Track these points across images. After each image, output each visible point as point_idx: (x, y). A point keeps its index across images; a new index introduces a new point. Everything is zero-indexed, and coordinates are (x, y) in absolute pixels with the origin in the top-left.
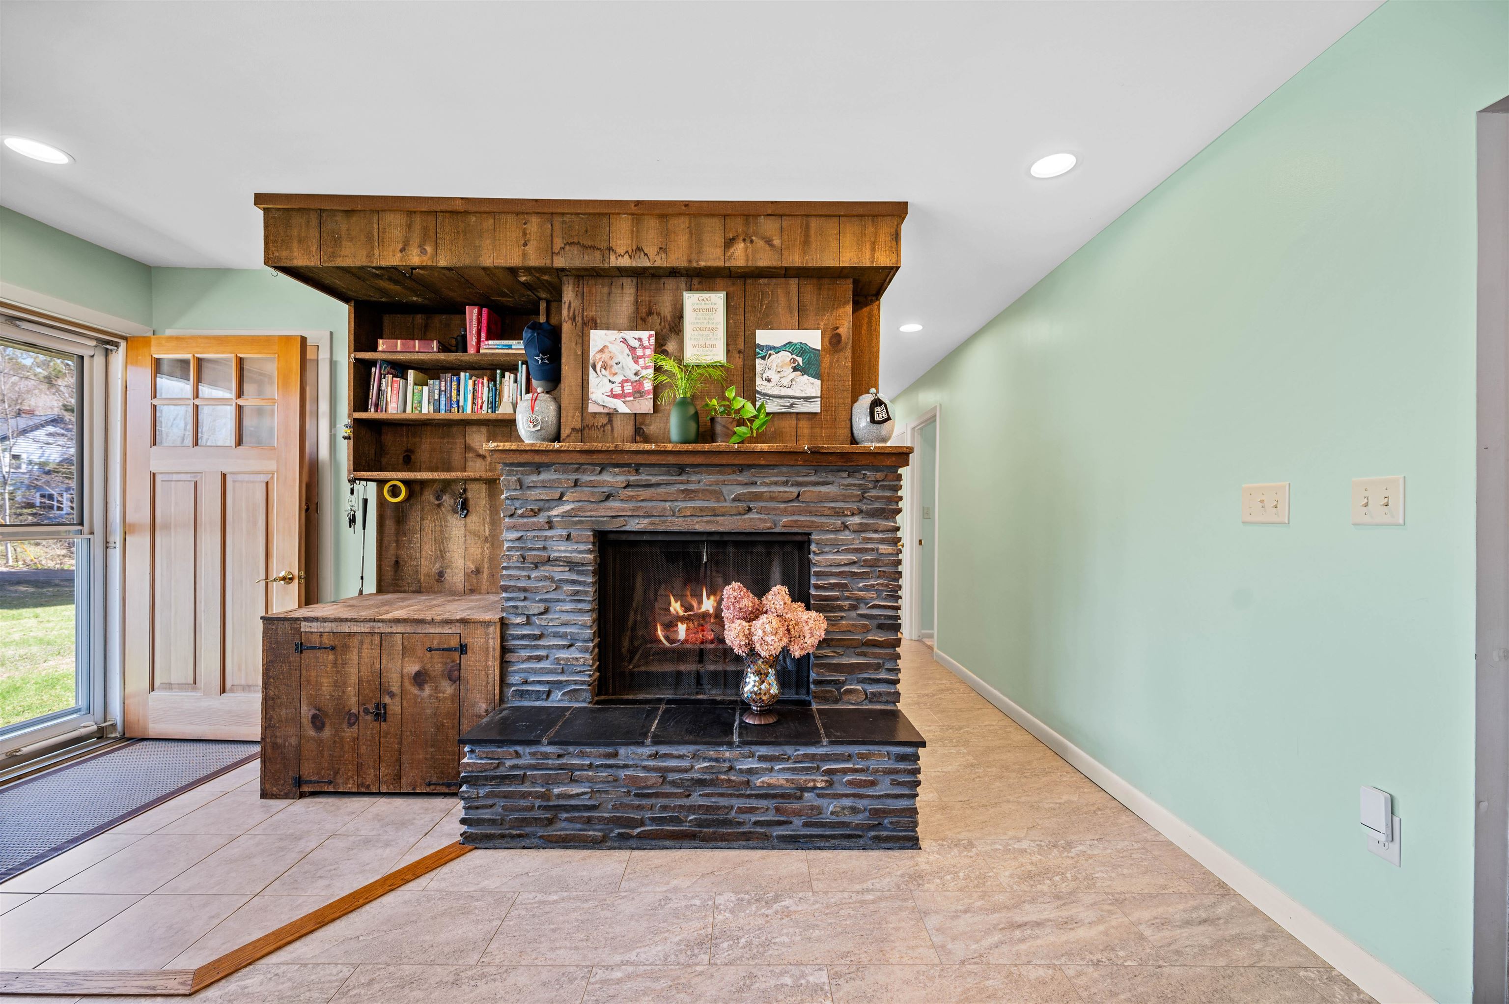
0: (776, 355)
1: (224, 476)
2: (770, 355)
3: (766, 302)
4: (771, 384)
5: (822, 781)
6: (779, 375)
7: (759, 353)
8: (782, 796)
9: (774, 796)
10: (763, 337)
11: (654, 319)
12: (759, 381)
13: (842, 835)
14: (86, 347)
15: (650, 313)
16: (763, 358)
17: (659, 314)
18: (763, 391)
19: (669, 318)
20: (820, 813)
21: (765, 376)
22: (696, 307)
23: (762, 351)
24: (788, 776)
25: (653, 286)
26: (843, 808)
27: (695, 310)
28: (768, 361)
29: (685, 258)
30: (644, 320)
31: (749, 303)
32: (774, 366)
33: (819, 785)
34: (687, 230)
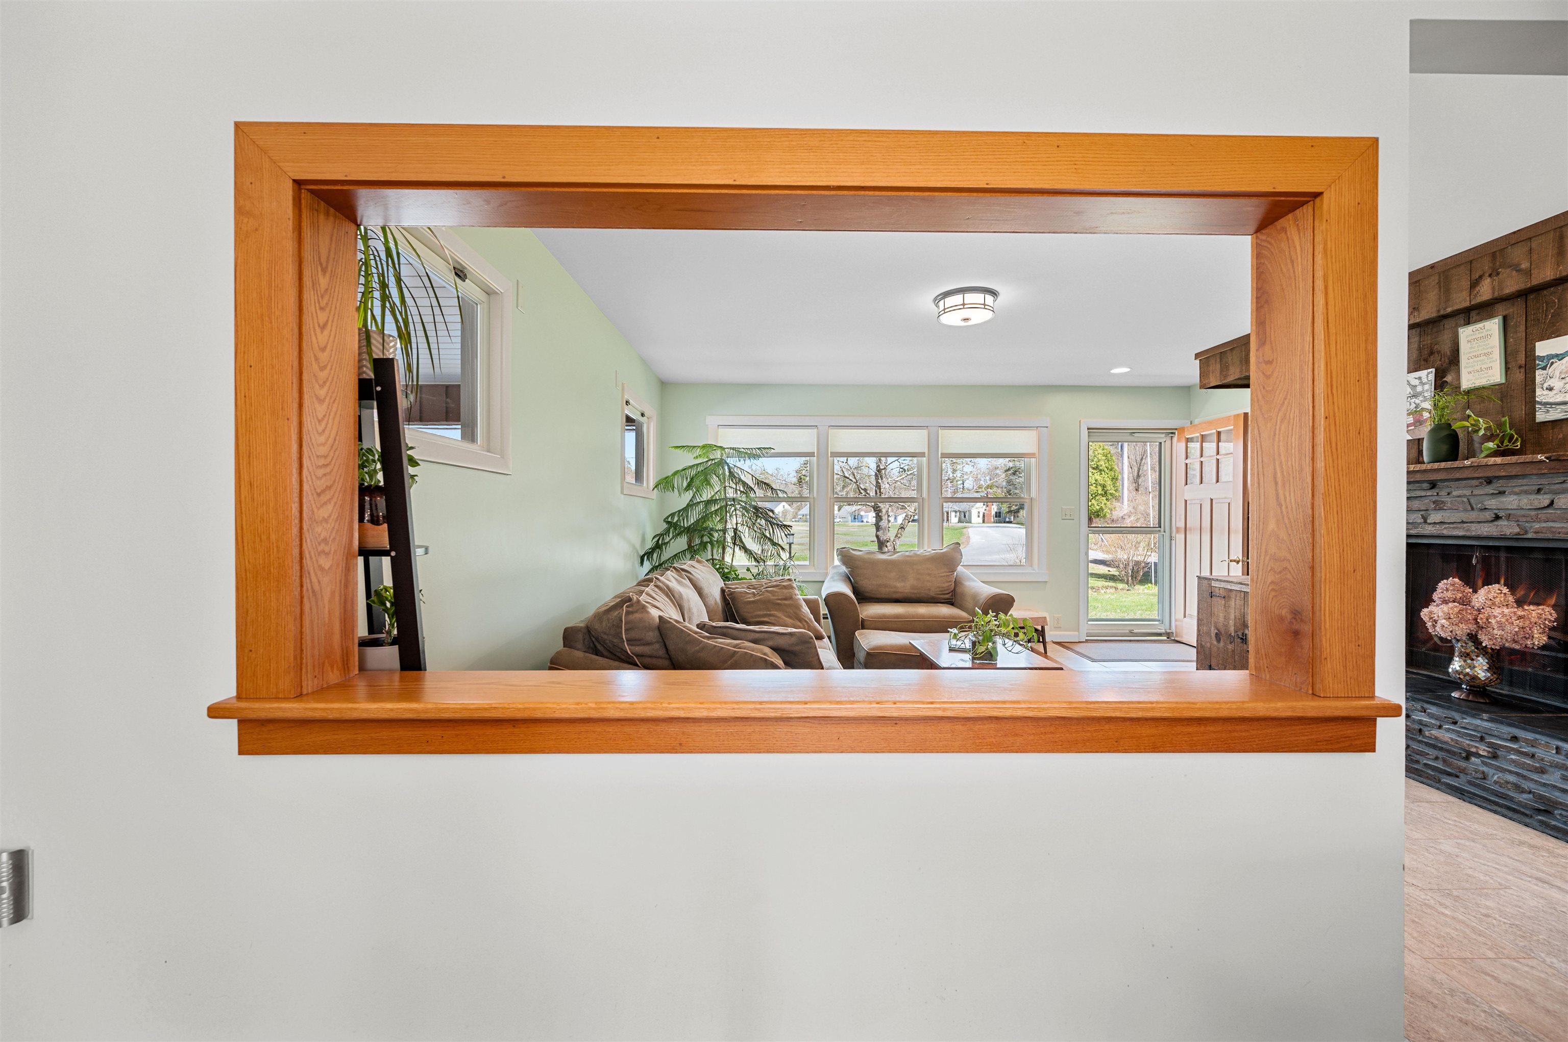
0: (1559, 362)
1: (1212, 500)
2: (1552, 363)
3: (1552, 311)
4: (1554, 392)
5: (1484, 750)
6: (1564, 381)
7: (1539, 365)
8: (1448, 751)
9: (1441, 749)
10: (1543, 348)
11: (1437, 357)
12: (1539, 392)
13: (1506, 805)
14: (1162, 438)
15: (1431, 353)
16: (1544, 368)
17: (1439, 352)
18: (1544, 401)
19: (1448, 353)
20: (1485, 778)
21: (1545, 386)
22: (1469, 339)
23: (1542, 361)
24: (1454, 737)
25: (1435, 330)
26: (1507, 782)
27: (1469, 341)
28: (1550, 371)
29: (1435, 309)
30: (1426, 360)
31: (1531, 317)
32: (1557, 373)
33: (1481, 753)
34: (1437, 286)
